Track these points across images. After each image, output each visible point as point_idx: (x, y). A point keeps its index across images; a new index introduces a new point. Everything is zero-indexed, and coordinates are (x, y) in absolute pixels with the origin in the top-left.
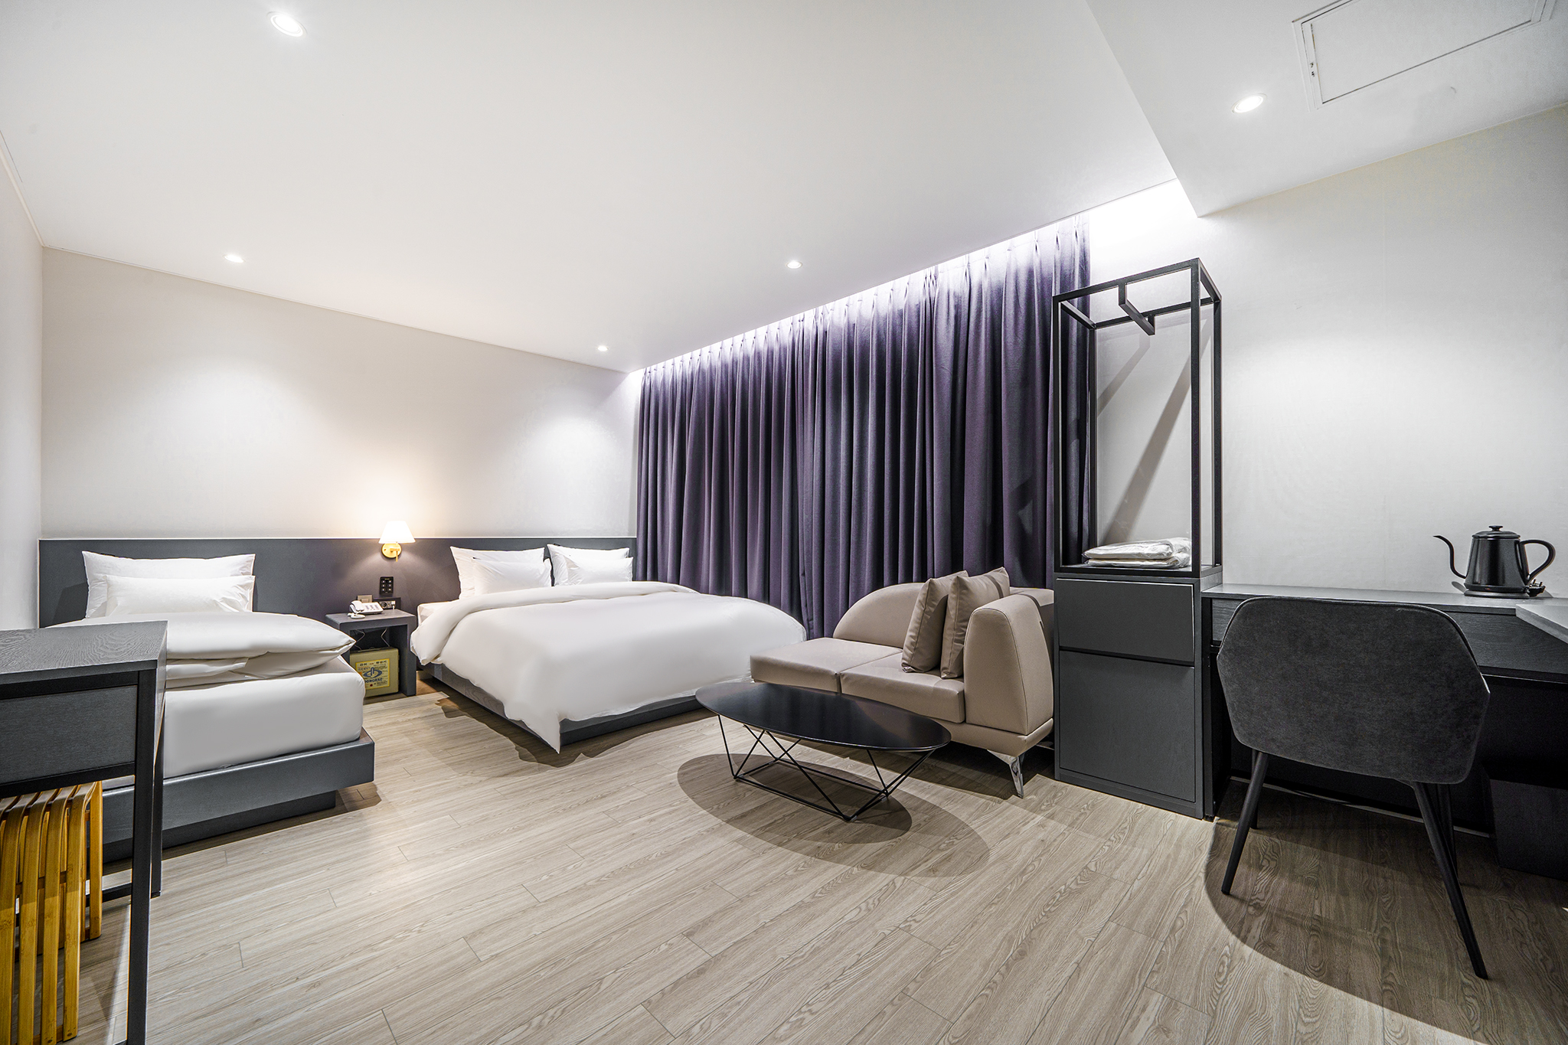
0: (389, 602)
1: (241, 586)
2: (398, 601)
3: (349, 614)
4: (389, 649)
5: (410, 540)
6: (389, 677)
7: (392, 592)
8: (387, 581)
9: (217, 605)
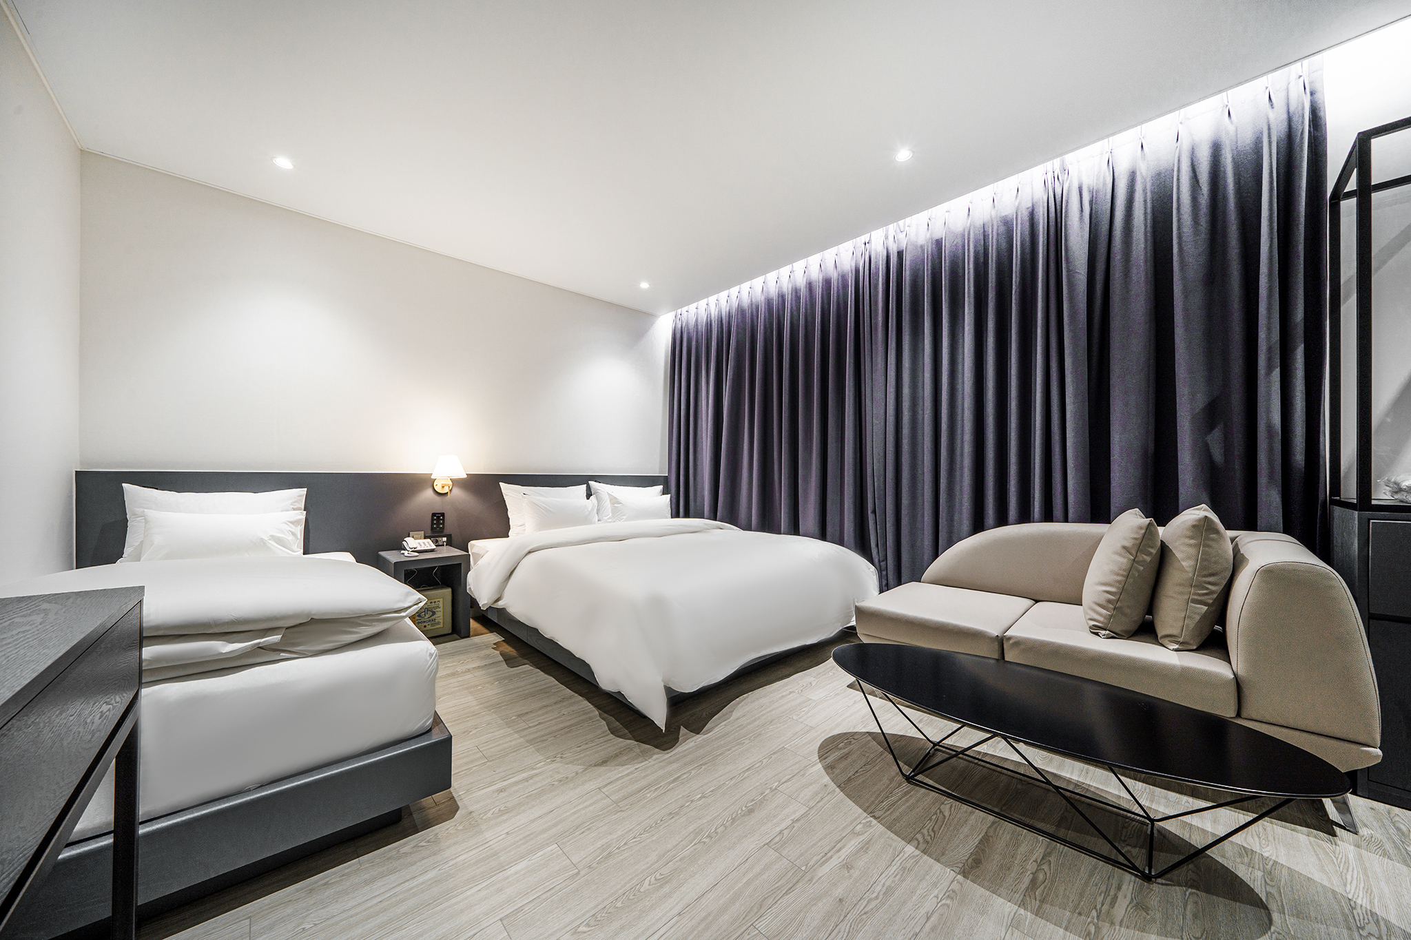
0: (440, 539)
1: (291, 522)
2: (449, 537)
3: (402, 552)
4: (442, 588)
5: (462, 475)
6: (443, 617)
7: (443, 528)
8: (438, 517)
9: (264, 543)
